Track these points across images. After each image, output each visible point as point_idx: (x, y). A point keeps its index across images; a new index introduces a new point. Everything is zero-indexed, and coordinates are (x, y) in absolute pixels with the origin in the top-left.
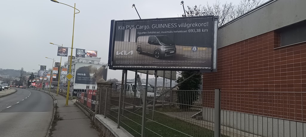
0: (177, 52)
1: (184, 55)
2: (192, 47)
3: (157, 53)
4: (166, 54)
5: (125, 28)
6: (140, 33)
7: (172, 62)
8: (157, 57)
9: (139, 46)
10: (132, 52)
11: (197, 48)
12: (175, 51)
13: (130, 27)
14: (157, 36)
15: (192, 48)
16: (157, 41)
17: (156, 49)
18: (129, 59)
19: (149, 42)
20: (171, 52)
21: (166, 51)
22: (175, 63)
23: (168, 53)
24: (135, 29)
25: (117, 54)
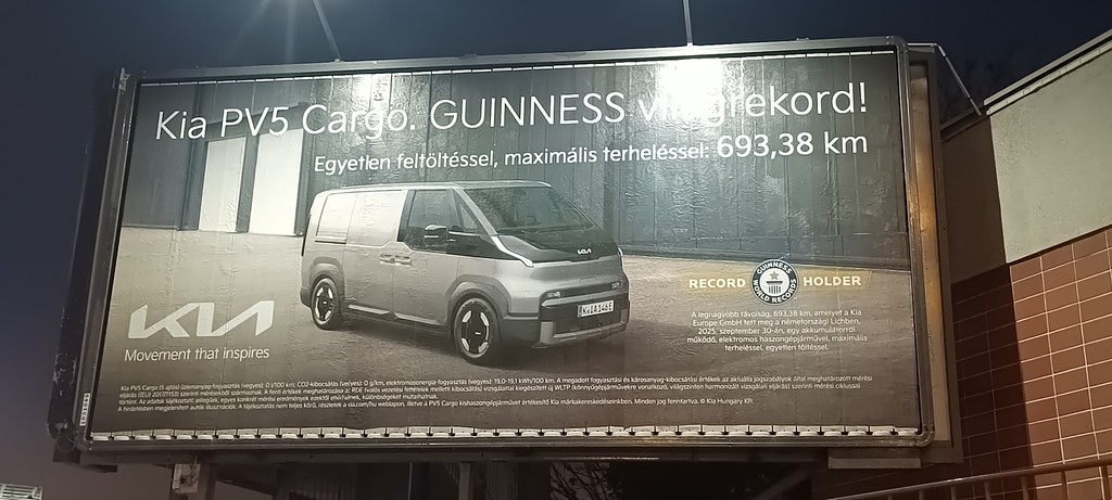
0: (638, 307)
1: (693, 332)
2: (750, 268)
3: (476, 318)
4: (546, 327)
5: (214, 129)
6: (334, 166)
7: (601, 383)
8: (474, 349)
9: (324, 266)
10: (264, 315)
11: (792, 276)
12: (622, 302)
13: (256, 118)
14: (473, 185)
15: (757, 277)
16: (469, 223)
17: (465, 286)
18: (240, 372)
19: (410, 234)
20: (587, 310)
21: (544, 297)
22: (621, 394)
23: (564, 315)
24: (298, 135)
25: (138, 330)
